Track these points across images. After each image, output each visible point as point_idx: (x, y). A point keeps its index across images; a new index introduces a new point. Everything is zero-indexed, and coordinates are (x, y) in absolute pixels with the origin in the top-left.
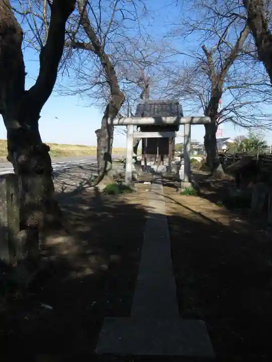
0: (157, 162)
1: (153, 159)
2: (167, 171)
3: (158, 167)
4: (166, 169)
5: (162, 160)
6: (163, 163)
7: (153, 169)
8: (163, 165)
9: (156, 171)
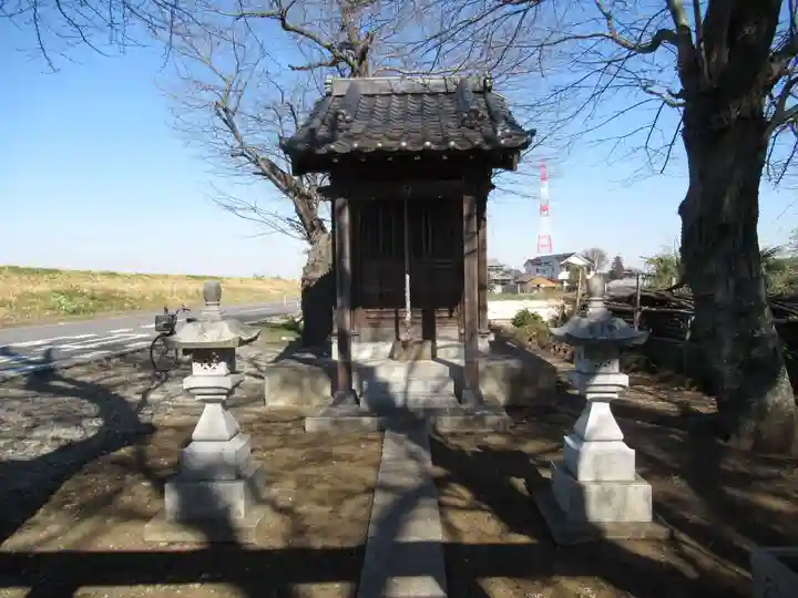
0: (405, 345)
1: (389, 328)
2: (458, 394)
3: (411, 370)
4: (450, 387)
5: (429, 334)
6: (434, 350)
7: (386, 385)
8: (434, 357)
9: (399, 401)
